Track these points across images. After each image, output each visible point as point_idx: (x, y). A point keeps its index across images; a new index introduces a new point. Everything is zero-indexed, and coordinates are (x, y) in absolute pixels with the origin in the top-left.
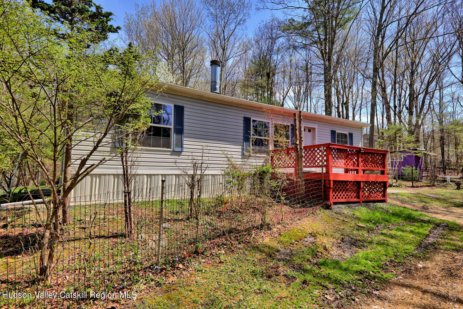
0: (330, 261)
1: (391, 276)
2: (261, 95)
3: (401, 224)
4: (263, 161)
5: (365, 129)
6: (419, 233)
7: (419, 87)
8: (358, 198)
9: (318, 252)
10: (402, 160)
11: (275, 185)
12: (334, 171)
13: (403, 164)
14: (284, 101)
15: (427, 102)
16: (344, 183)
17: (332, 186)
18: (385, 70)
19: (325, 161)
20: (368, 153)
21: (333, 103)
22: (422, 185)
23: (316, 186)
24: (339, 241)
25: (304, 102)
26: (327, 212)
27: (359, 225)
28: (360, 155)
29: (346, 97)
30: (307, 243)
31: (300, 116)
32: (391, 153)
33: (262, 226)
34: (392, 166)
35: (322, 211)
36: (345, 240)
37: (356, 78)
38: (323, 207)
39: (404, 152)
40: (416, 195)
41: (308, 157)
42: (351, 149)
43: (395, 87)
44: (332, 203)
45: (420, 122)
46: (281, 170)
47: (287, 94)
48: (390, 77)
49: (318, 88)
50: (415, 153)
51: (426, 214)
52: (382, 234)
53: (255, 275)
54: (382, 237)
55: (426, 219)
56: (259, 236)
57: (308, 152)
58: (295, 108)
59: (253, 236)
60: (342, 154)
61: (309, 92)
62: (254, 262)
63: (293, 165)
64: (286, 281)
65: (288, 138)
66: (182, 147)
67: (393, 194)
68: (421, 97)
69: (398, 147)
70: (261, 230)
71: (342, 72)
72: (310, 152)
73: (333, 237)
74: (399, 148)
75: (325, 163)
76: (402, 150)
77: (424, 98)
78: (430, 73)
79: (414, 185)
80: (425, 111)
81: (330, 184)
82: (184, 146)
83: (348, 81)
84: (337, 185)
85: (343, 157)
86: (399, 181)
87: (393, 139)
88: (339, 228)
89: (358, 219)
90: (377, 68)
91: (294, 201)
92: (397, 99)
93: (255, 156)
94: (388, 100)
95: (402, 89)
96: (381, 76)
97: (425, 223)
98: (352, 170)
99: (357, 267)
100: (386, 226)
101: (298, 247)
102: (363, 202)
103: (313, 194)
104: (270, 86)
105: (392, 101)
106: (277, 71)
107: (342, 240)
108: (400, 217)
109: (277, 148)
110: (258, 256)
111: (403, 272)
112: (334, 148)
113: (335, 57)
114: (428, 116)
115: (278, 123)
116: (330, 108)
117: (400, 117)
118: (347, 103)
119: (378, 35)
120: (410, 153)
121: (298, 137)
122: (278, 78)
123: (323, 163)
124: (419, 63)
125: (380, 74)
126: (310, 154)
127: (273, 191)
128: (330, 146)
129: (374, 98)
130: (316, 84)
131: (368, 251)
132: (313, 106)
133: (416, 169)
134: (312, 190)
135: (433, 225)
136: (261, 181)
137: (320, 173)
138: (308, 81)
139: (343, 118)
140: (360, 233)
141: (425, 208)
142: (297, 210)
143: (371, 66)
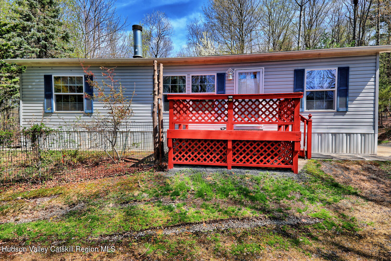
8: (224, 160)
17: (170, 145)
66: (92, 109)
82: (94, 108)
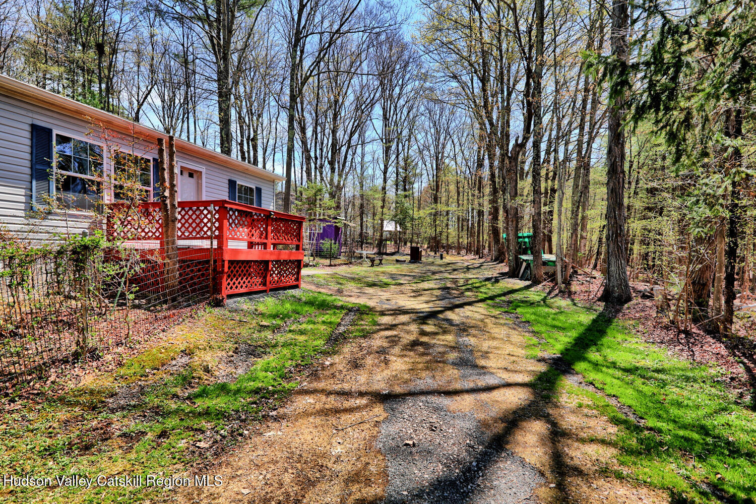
0: (212, 388)
1: (294, 386)
2: (84, 86)
3: (313, 314)
4: (86, 225)
5: (280, 184)
6: (330, 323)
7: (342, 136)
8: (264, 284)
9: (193, 378)
10: (322, 231)
11: (112, 273)
12: (232, 245)
13: (322, 236)
14: (141, 112)
15: (349, 158)
16: (245, 264)
17: (226, 269)
18: (305, 103)
19: (217, 228)
20: (281, 220)
21: (234, 135)
22: (340, 262)
23: (199, 270)
24: (231, 353)
25: (183, 122)
26: (217, 311)
27: (262, 323)
28: (270, 222)
29: (254, 129)
30: (175, 368)
31: (171, 146)
32: (310, 221)
33: (76, 355)
34: (310, 240)
35: (207, 310)
36: (240, 350)
37: (267, 102)
38: (209, 304)
39: (324, 220)
40: (333, 276)
41: (187, 221)
42: (258, 213)
43: (316, 129)
44: (225, 296)
45: (342, 183)
46: (128, 244)
47: (146, 98)
48: (311, 114)
49: (208, 102)
50: (335, 223)
51: (340, 298)
52: (290, 331)
53: (50, 454)
54: (290, 335)
55: (340, 304)
56: (69, 376)
57: (187, 213)
58: (165, 129)
59: (52, 379)
60: (244, 219)
61: (190, 106)
62: (50, 430)
63: (157, 234)
64: (123, 444)
65: (146, 183)
67: (308, 276)
68: (344, 149)
69: (317, 213)
70: (74, 363)
71: (247, 87)
72: (190, 213)
73: (222, 348)
74: (320, 215)
75: (217, 233)
76: (322, 217)
77: (347, 151)
78: (353, 120)
79: (332, 263)
80: (347, 169)
81: (223, 266)
83: (255, 104)
84: (235, 268)
85: (246, 223)
86: (316, 259)
87: (312, 202)
88: (232, 333)
89: (262, 315)
90: (294, 96)
91: (155, 300)
92: (318, 148)
93: (65, 214)
94: (309, 146)
95: (324, 135)
96: (300, 110)
97: (338, 309)
98: (258, 244)
99: (252, 385)
100: (296, 319)
101: (157, 377)
102: (271, 290)
103: (195, 284)
104: (106, 72)
105: (313, 149)
106: (121, 46)
107: (236, 351)
108: (313, 305)
109: (121, 201)
110: (63, 414)
111: (308, 377)
112: (231, 209)
113: (235, 57)
114: (350, 177)
115: (121, 150)
116: (228, 143)
117: (321, 174)
118: (254, 139)
119: (295, 46)
120: (330, 222)
121: (167, 184)
122: (124, 60)
123: (213, 232)
124: (342, 103)
125: (299, 105)
126: (190, 217)
127: (109, 285)
128: (226, 205)
129: (291, 139)
130: (204, 95)
131: (271, 359)
132: (198, 132)
133: (335, 243)
134: (192, 278)
135: (346, 311)
136: (76, 266)
137: (207, 249)
138: (188, 86)
139: (249, 162)
140: (263, 334)
141: (340, 292)
142: (160, 315)
143: (287, 91)
